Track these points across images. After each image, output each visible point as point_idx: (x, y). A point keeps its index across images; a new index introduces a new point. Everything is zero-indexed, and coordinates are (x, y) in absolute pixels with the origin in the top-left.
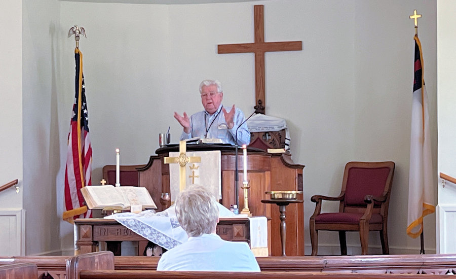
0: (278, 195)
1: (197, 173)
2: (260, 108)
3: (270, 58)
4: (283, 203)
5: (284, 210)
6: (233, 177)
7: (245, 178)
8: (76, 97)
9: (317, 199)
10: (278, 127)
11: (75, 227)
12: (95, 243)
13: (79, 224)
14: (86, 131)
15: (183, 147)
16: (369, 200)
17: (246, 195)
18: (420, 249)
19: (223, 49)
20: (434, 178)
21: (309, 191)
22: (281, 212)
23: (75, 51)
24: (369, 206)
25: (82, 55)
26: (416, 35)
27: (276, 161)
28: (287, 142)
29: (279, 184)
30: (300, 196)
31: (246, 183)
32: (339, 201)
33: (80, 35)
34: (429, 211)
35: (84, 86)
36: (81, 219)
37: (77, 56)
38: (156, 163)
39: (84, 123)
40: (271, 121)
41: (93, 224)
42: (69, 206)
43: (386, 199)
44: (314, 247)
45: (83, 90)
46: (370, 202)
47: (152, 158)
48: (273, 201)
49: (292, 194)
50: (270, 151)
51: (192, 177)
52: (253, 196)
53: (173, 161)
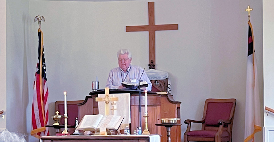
0: (165, 120)
1: (115, 107)
2: (152, 66)
3: (158, 34)
4: (168, 126)
5: (170, 130)
6: (137, 109)
7: (145, 111)
8: (39, 59)
9: (188, 122)
10: (164, 77)
11: (41, 140)
13: (43, 139)
14: (45, 80)
15: (107, 91)
16: (221, 122)
17: (146, 121)
19: (129, 29)
20: (261, 110)
21: (184, 117)
22: (168, 131)
23: (38, 31)
24: (221, 126)
25: (42, 33)
26: (249, 21)
27: (164, 98)
28: (169, 86)
29: (166, 114)
30: (179, 121)
31: (146, 114)
32: (202, 123)
33: (41, 21)
34: (259, 130)
35: (43, 53)
36: (43, 136)
37: (40, 34)
38: (90, 100)
39: (44, 75)
40: (159, 73)
41: (52, 140)
42: (35, 126)
43: (231, 121)
45: (43, 55)
46: (221, 124)
47: (87, 98)
48: (162, 124)
49: (174, 120)
50: (158, 93)
51: (112, 109)
52: (150, 122)
53: (101, 100)
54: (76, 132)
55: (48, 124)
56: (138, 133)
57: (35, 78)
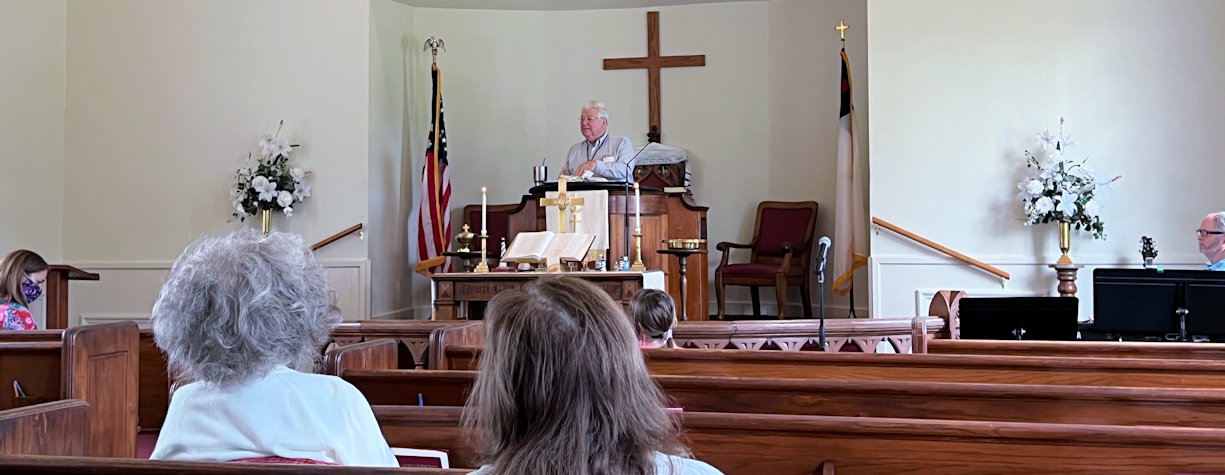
0: (676, 243)
1: (579, 217)
2: (654, 136)
3: (667, 74)
4: (682, 253)
5: (685, 262)
6: (622, 221)
7: (637, 223)
8: (432, 123)
9: (724, 247)
10: (677, 159)
11: (432, 282)
12: (457, 304)
13: (437, 280)
14: (445, 164)
15: (562, 187)
16: (787, 248)
17: (639, 245)
18: (849, 308)
19: (609, 64)
20: (865, 223)
21: (715, 237)
22: (681, 265)
23: (432, 68)
24: (788, 256)
25: (440, 71)
26: (843, 50)
27: (673, 203)
28: (687, 176)
29: (679, 231)
30: (704, 246)
31: (638, 230)
32: (751, 249)
33: (438, 48)
34: (860, 262)
35: (442, 110)
36: (438, 274)
37: (435, 74)
38: (530, 204)
39: (443, 155)
40: (666, 152)
41: (455, 280)
42: (423, 254)
43: (807, 246)
44: (720, 305)
45: (442, 115)
46: (788, 251)
47: (525, 198)
48: (672, 251)
49: (692, 243)
50: (667, 190)
51: (573, 222)
52: (647, 246)
53: (551, 202)
54: (503, 265)
55: (449, 250)
56: (623, 268)
57: (425, 161)
